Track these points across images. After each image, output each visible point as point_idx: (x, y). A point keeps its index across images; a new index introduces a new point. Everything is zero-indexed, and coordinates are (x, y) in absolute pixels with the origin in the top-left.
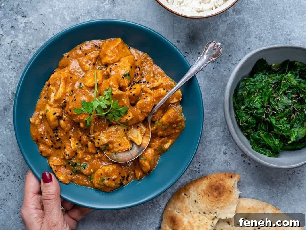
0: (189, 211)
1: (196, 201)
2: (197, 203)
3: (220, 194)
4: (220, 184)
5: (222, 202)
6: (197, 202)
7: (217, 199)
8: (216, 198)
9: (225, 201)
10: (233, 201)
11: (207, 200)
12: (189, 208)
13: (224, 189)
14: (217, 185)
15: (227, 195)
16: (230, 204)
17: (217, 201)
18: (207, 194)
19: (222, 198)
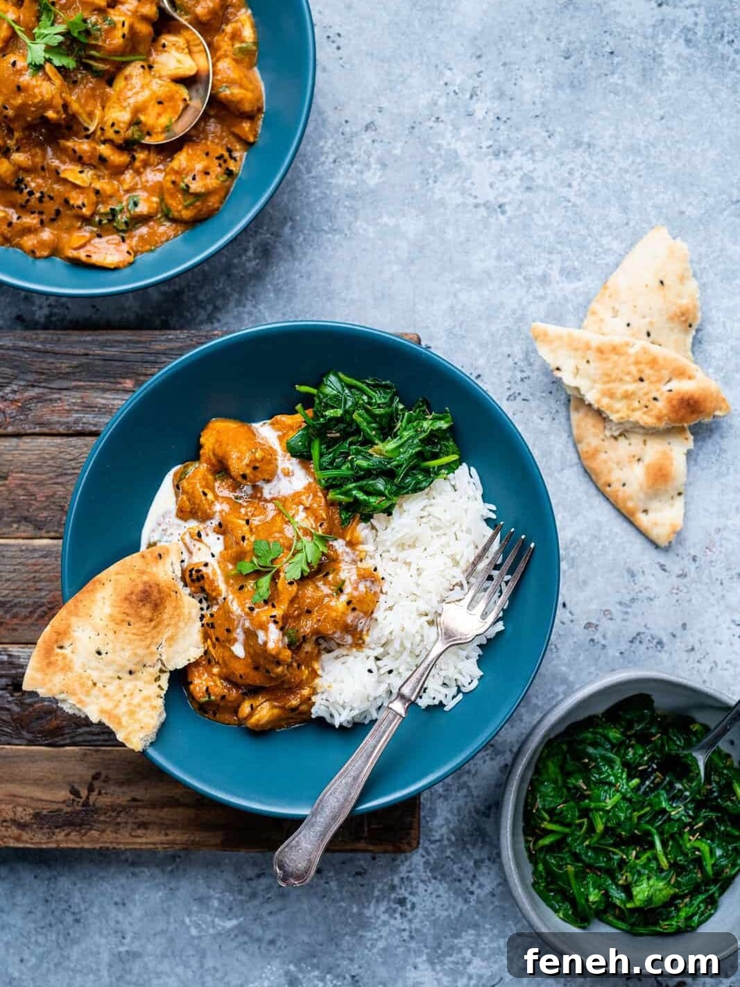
0: (90, 683)
1: (99, 653)
2: (103, 655)
3: (157, 606)
4: (145, 583)
5: (168, 625)
6: (103, 652)
7: (153, 624)
8: (151, 620)
9: (173, 622)
10: (190, 613)
11: (130, 636)
12: (89, 678)
13: (160, 592)
14: (141, 587)
15: (174, 604)
16: (186, 624)
17: (155, 627)
18: (123, 621)
19: (165, 616)
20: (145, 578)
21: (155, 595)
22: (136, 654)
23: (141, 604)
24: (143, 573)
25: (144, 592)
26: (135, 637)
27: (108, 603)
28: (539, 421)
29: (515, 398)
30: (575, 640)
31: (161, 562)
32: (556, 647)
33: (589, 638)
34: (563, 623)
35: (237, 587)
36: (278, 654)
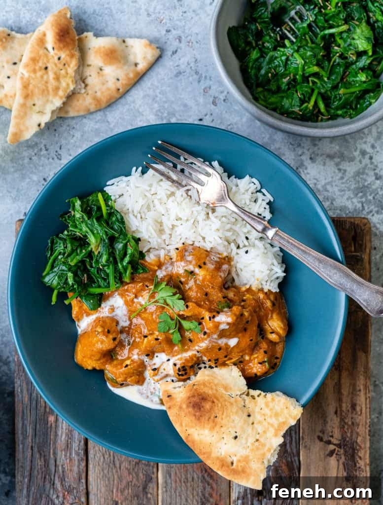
20: (184, 406)
21: (196, 399)
22: (236, 413)
23: (202, 409)
24: (181, 408)
25: (194, 407)
26: (225, 414)
27: (202, 432)
28: (75, 138)
29: (60, 155)
30: (224, 112)
31: (174, 396)
32: (229, 125)
33: (223, 102)
34: (213, 120)
35: (190, 343)
36: (235, 315)
